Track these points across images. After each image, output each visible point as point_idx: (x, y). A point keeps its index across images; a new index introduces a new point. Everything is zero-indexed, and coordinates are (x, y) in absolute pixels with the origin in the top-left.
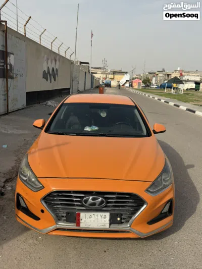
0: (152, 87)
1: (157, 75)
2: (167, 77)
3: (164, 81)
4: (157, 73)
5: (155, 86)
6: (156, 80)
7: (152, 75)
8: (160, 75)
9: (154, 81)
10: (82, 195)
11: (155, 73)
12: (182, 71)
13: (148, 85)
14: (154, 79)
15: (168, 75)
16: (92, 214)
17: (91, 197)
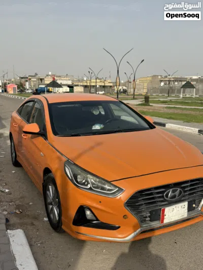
0: (27, 91)
1: (30, 79)
2: (40, 82)
3: (39, 85)
4: (30, 77)
5: (30, 91)
6: (30, 84)
7: (23, 80)
8: (32, 79)
9: (27, 85)
10: (163, 190)
11: (27, 78)
12: (54, 75)
13: (21, 90)
14: (27, 84)
15: (41, 80)
16: (174, 207)
17: (171, 190)
